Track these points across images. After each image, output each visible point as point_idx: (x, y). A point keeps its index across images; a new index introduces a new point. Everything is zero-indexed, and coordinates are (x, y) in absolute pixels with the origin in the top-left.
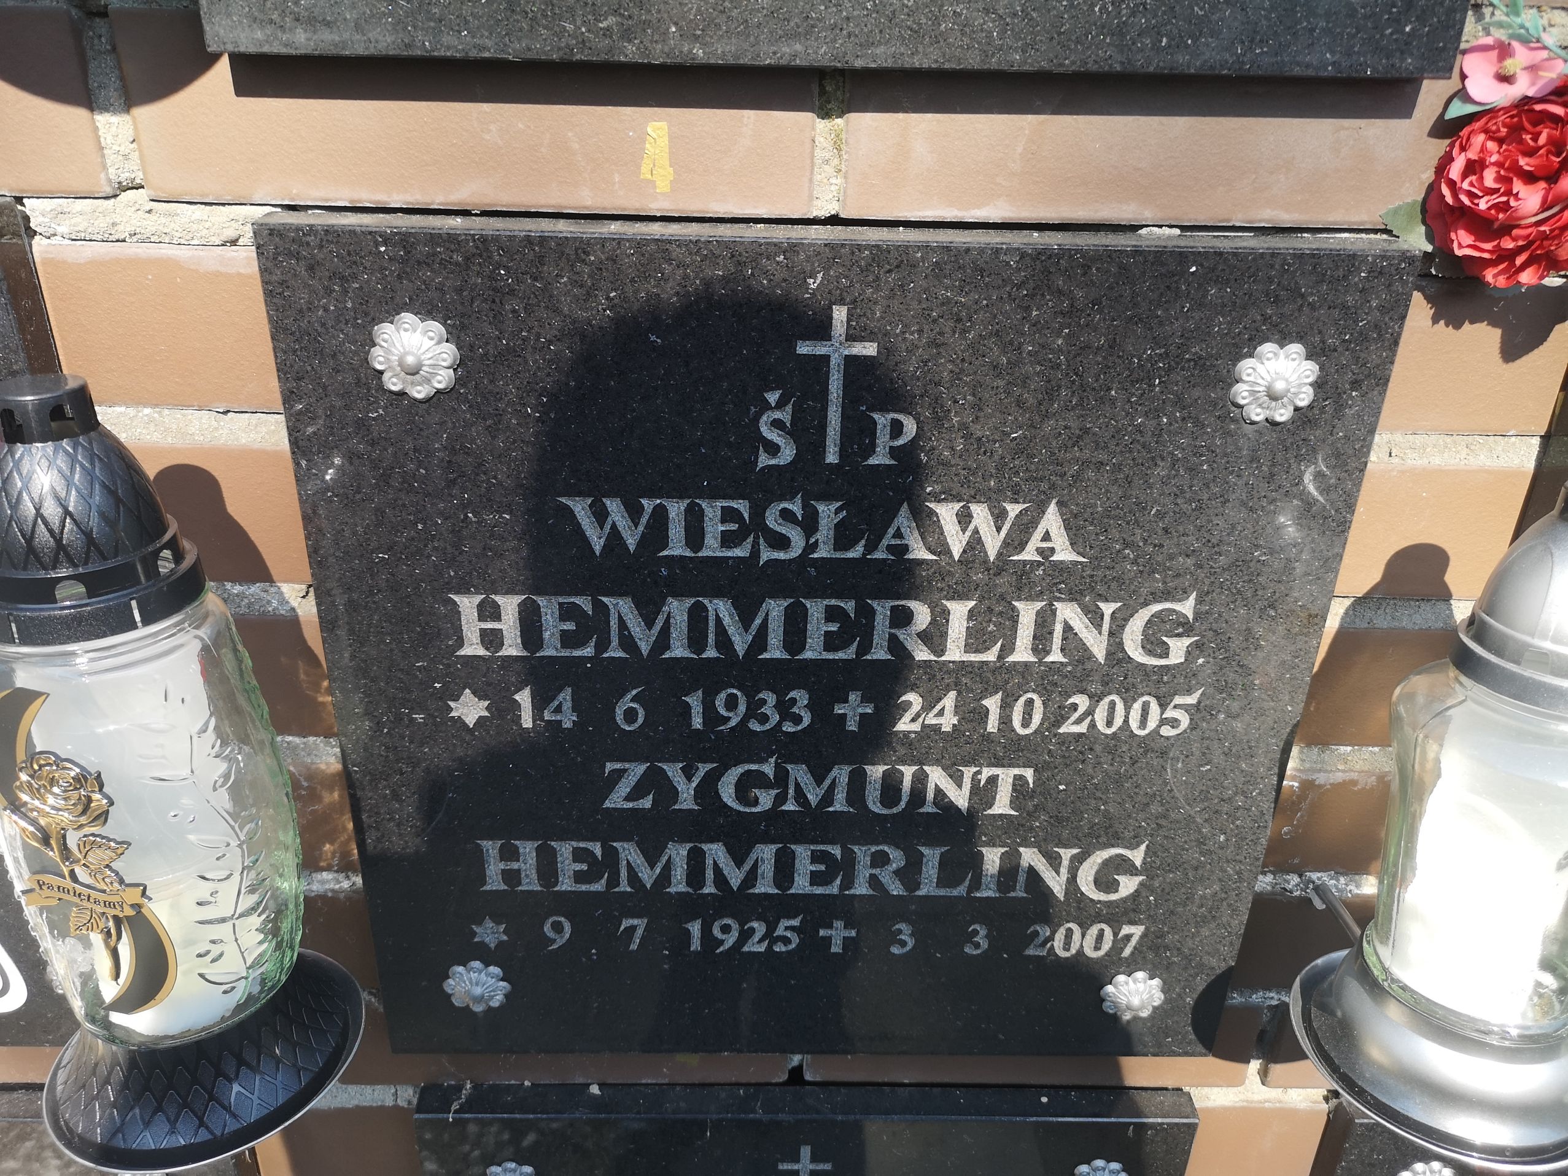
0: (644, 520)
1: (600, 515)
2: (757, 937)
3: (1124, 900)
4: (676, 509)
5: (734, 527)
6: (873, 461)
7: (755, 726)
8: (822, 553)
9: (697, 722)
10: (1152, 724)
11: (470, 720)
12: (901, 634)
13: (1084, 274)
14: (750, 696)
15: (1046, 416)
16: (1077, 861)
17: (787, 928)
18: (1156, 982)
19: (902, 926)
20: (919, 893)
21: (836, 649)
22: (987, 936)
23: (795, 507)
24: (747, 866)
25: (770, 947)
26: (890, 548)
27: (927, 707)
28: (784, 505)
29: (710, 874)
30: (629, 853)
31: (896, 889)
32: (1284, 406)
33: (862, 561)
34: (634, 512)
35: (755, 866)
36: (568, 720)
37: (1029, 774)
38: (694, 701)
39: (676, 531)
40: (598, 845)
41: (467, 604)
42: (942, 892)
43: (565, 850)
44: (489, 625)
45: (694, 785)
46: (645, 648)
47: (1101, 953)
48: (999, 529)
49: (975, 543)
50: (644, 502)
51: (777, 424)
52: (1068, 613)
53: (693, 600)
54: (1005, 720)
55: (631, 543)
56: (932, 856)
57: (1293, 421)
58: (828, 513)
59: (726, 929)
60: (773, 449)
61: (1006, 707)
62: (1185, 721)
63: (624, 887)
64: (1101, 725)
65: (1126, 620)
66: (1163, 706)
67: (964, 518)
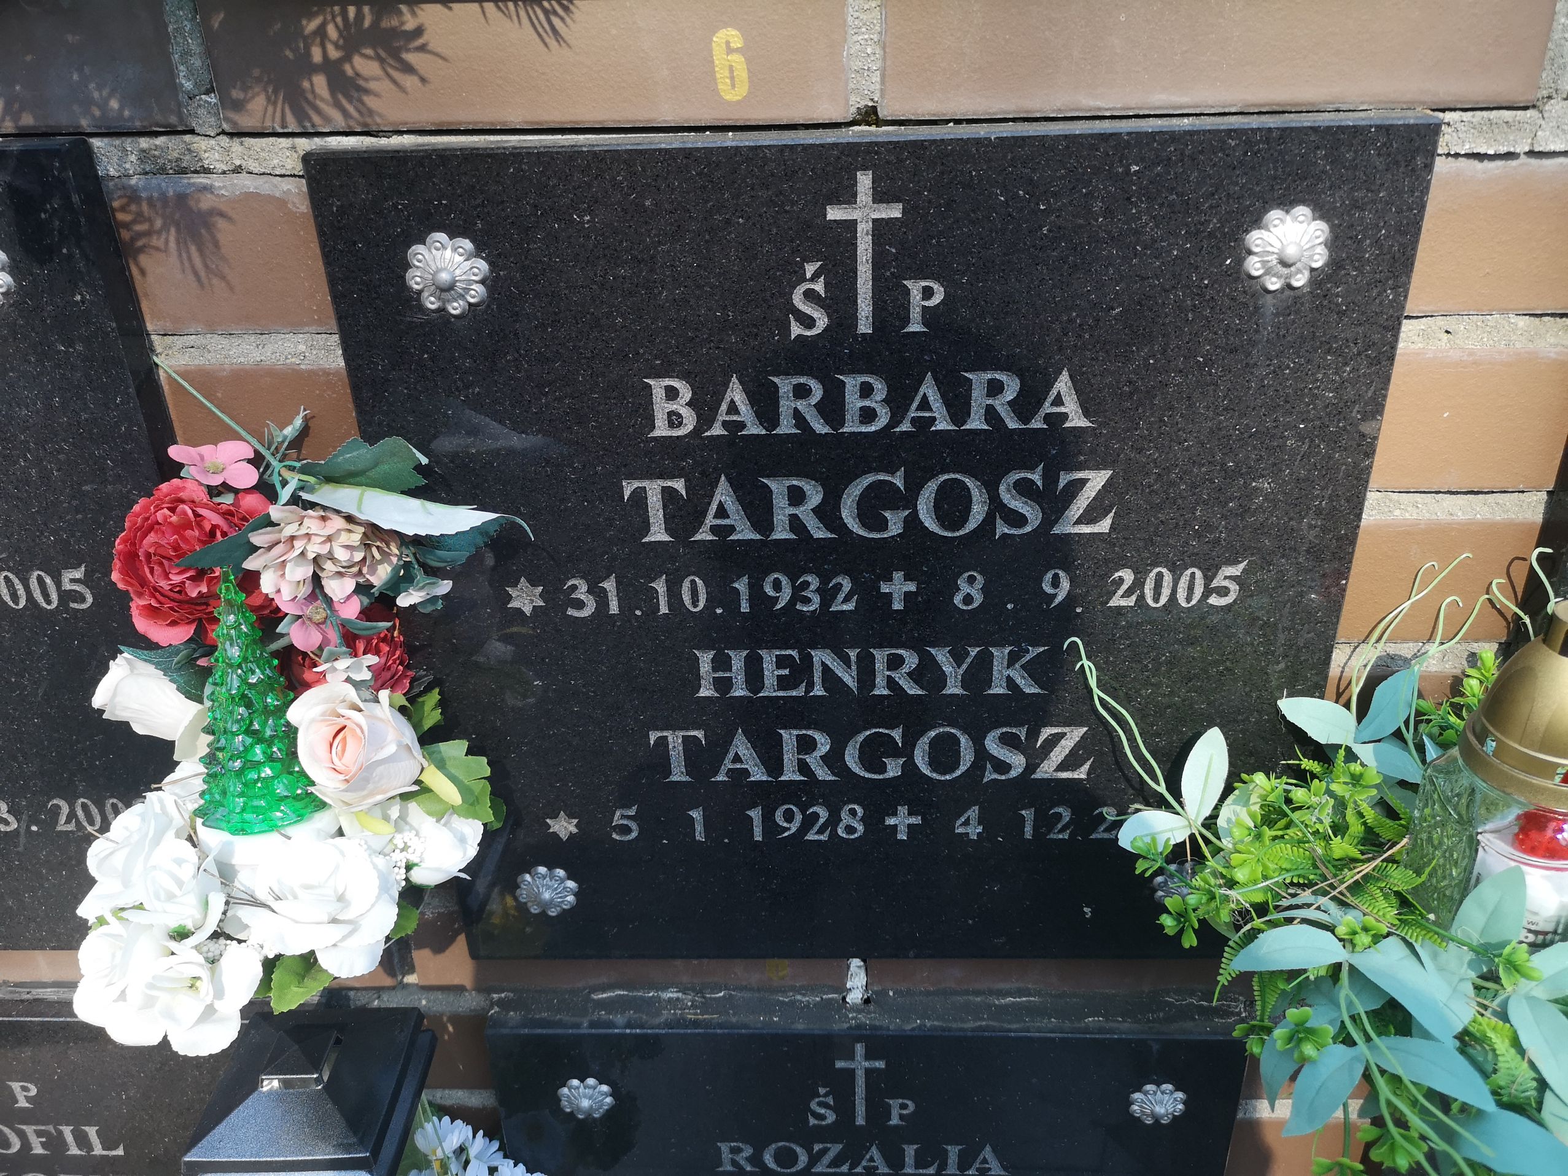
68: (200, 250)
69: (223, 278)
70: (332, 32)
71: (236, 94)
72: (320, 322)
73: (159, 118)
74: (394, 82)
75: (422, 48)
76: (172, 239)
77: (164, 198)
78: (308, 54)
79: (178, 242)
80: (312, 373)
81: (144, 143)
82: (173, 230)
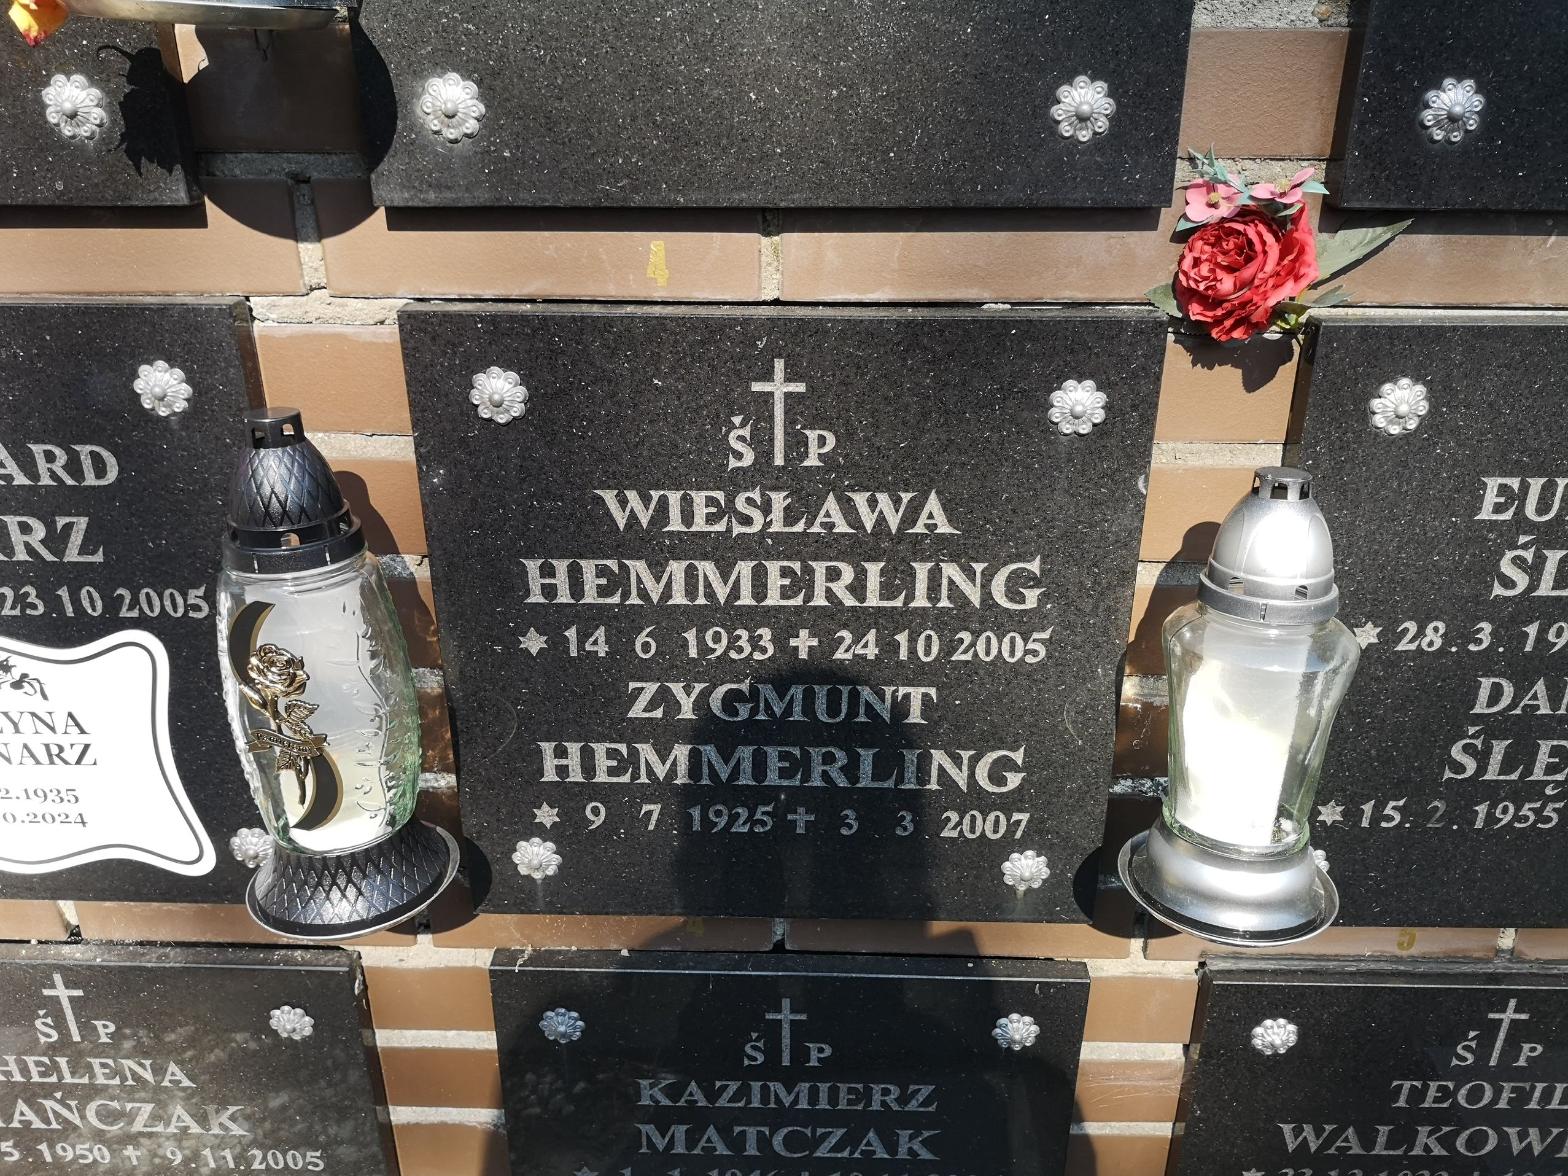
0: (652, 506)
1: (623, 502)
2: (741, 820)
3: (1012, 792)
4: (675, 498)
5: (714, 510)
6: (806, 463)
7: (733, 655)
8: (777, 527)
9: (693, 652)
10: (1019, 654)
11: (534, 651)
12: (833, 586)
13: (941, 336)
14: (730, 633)
15: (923, 432)
16: (974, 761)
17: (764, 813)
18: (1043, 858)
19: (848, 812)
20: (859, 785)
21: (789, 598)
22: (912, 821)
23: (756, 495)
24: (732, 763)
25: (751, 828)
26: (822, 524)
27: (856, 641)
28: (748, 494)
29: (705, 769)
30: (646, 752)
31: (842, 782)
32: (1084, 423)
33: (804, 534)
34: (646, 500)
35: (738, 763)
36: (602, 650)
37: (933, 692)
38: (691, 636)
39: (675, 512)
40: (625, 745)
41: (532, 566)
42: (876, 785)
43: (600, 749)
44: (547, 581)
45: (692, 700)
46: (655, 598)
47: (999, 836)
48: (897, 511)
49: (881, 520)
50: (652, 492)
51: (741, 438)
52: (950, 570)
53: (688, 562)
54: (912, 651)
55: (644, 522)
56: (867, 756)
57: (1092, 433)
58: (779, 500)
59: (718, 814)
60: (739, 456)
61: (912, 641)
62: (1043, 653)
63: (644, 779)
64: (982, 655)
65: (993, 576)
66: (1026, 640)
67: (873, 503)
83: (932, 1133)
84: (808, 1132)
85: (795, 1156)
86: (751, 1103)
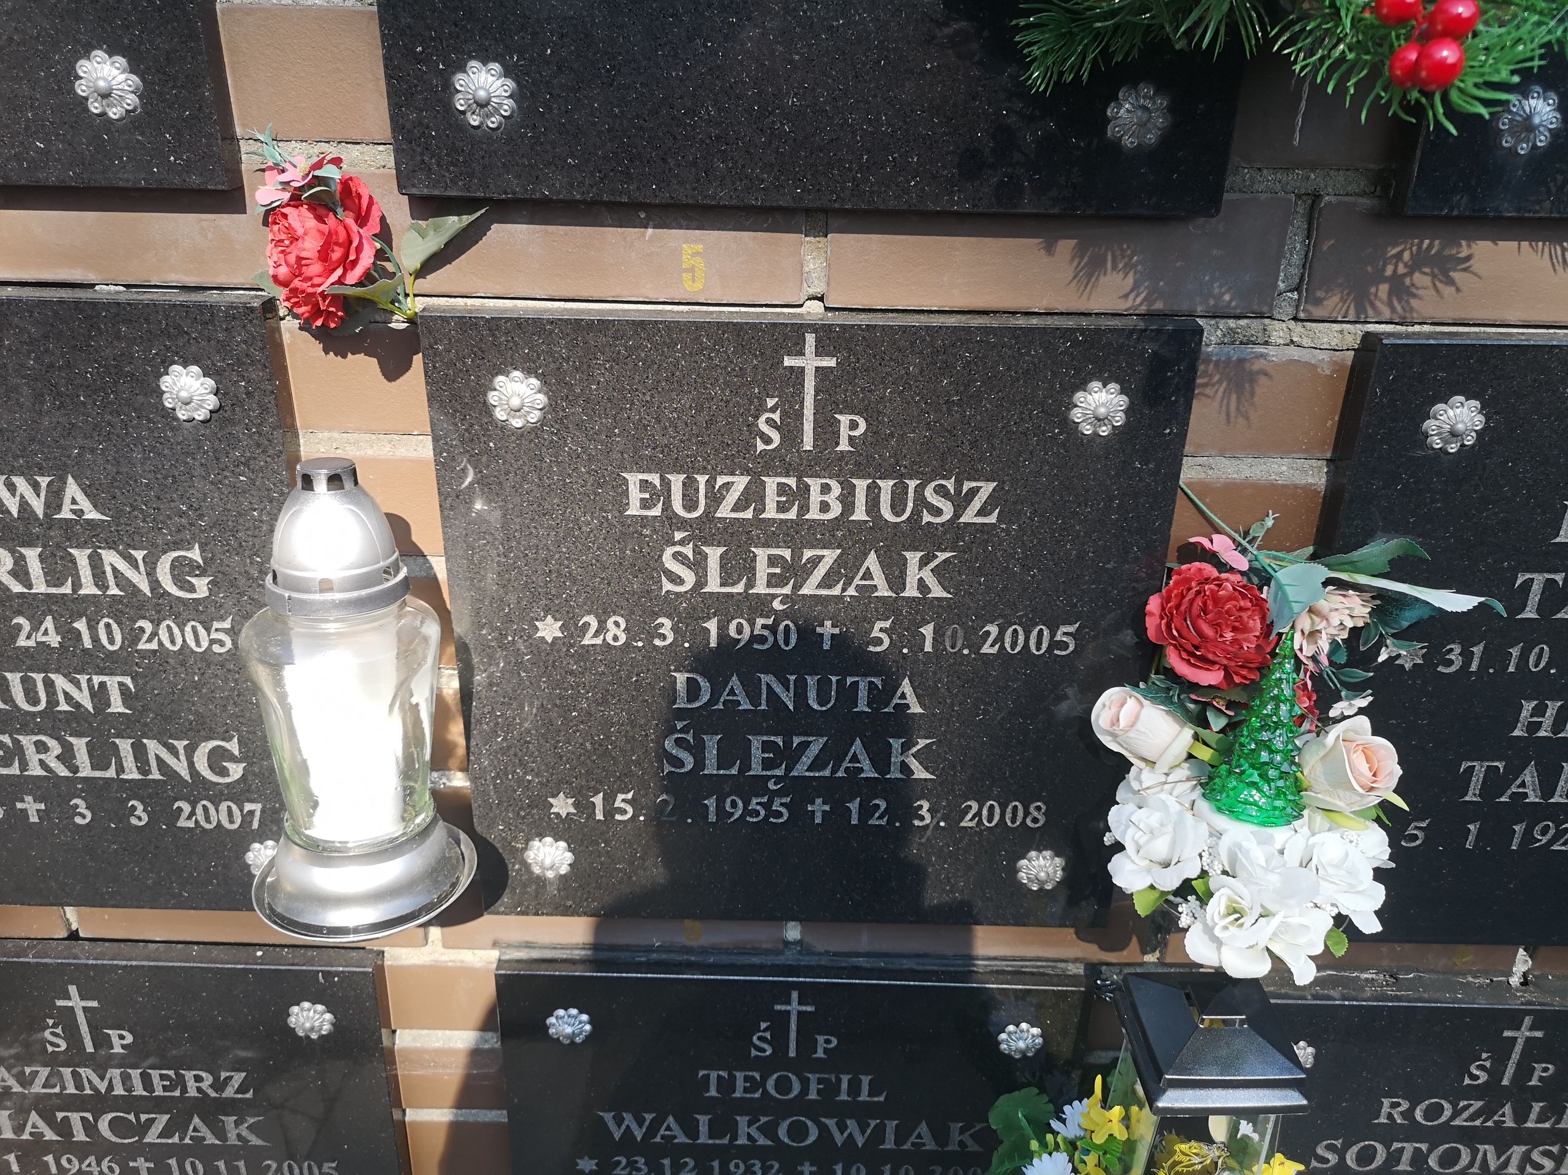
3: (237, 781)
10: (204, 644)
13: (31, 316)
16: (190, 751)
19: (77, 801)
20: (81, 775)
22: (144, 811)
27: (35, 628)
31: (62, 771)
32: (198, 409)
42: (98, 774)
47: (236, 826)
48: (38, 495)
49: (24, 505)
52: (110, 558)
54: (95, 639)
56: (79, 745)
57: (211, 419)
61: (92, 628)
62: (229, 642)
64: (167, 644)
65: (155, 564)
66: (208, 630)
67: (11, 487)
68: (1239, 399)
69: (1247, 418)
70: (1406, 256)
71: (1320, 294)
72: (1306, 451)
73: (1255, 308)
74: (1437, 291)
75: (1465, 270)
76: (1221, 390)
77: (1229, 359)
78: (1384, 269)
79: (1224, 392)
80: (1284, 486)
81: (1232, 323)
82: (1224, 385)
83: (256, 1119)
84: (132, 1117)
85: (126, 1141)
86: (65, 1089)
